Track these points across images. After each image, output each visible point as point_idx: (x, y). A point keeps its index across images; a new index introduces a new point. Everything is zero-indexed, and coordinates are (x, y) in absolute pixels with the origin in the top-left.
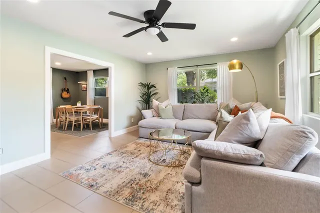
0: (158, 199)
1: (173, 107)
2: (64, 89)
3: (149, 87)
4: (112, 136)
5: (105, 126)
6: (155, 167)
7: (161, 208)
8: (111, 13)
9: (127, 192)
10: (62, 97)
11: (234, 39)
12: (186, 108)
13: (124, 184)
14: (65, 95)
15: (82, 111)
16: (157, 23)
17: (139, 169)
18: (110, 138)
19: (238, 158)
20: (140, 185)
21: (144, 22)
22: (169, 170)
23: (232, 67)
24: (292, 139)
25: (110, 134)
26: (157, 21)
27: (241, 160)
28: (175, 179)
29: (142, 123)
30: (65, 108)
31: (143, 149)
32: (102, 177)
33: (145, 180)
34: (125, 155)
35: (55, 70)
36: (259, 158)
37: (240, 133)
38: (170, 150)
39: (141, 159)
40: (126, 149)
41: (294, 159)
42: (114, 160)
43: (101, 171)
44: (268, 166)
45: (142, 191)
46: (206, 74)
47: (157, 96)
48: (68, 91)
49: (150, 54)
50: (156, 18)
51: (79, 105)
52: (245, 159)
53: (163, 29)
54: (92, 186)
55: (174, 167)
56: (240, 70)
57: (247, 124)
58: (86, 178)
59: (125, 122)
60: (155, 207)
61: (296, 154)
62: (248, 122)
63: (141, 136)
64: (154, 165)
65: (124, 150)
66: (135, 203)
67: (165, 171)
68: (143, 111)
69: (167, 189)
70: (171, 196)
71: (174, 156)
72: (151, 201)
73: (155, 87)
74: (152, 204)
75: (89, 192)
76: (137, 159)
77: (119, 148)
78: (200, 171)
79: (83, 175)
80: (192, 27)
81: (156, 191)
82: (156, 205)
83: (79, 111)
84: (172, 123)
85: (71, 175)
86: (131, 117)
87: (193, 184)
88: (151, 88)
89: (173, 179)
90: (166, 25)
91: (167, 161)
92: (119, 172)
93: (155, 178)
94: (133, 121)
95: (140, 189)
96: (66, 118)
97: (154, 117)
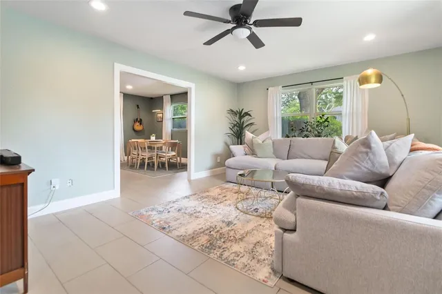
0: (242, 251)
1: (273, 143)
2: (137, 119)
3: (241, 115)
4: (192, 179)
5: (184, 167)
6: (243, 217)
7: (244, 260)
8: (187, 13)
9: (204, 239)
10: (134, 129)
11: (370, 38)
12: (292, 143)
13: (202, 230)
14: (138, 127)
15: (156, 146)
16: (246, 22)
17: (221, 217)
18: (190, 181)
19: (347, 197)
20: (221, 234)
21: (229, 22)
22: (261, 221)
23: (364, 80)
24: (433, 171)
25: (189, 176)
26: (246, 19)
27: (351, 198)
28: (267, 232)
29: (230, 161)
30: (137, 142)
31: (229, 195)
32: (175, 221)
33: (228, 229)
34: (206, 199)
35: (126, 96)
36: (378, 197)
37: (356, 166)
38: (267, 198)
39: (226, 206)
40: (207, 194)
41: (434, 201)
42: (192, 204)
43: (176, 214)
44: (394, 210)
45: (223, 240)
46: (334, 100)
47: (253, 128)
48: (140, 122)
49: (242, 68)
50: (245, 15)
51: (153, 138)
52: (357, 198)
53: (255, 29)
54: (164, 228)
55: (268, 218)
56: (379, 85)
57: (367, 153)
58: (158, 220)
59: (209, 162)
60: (237, 258)
61: (437, 194)
62: (369, 150)
63: (228, 180)
64: (242, 213)
65: (205, 195)
66: (212, 251)
67: (254, 222)
68: (232, 147)
69: (255, 241)
70: (260, 250)
71: (270, 206)
72: (233, 251)
73: (250, 115)
74: (234, 254)
75: (160, 234)
76: (221, 206)
77: (200, 191)
78: (295, 215)
79: (155, 217)
80: (296, 22)
81: (241, 243)
82: (238, 256)
83: (153, 146)
84: (272, 163)
85: (141, 215)
86: (216, 156)
87: (285, 230)
88: (243, 116)
89: (265, 232)
90: (259, 23)
91: (261, 210)
92: (197, 217)
93: (240, 228)
94: (219, 161)
95: (221, 238)
96: (138, 155)
97: (246, 155)
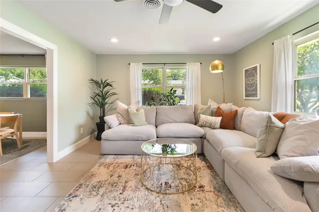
3: (104, 85)
18: (51, 165)
29: (107, 134)
31: (122, 172)
40: (96, 179)
49: (114, 40)
64: (161, 196)
65: (93, 182)
73: (111, 86)
77: (82, 179)
86: (80, 127)
88: (106, 86)
91: (172, 184)
94: (82, 132)
97: (120, 124)
